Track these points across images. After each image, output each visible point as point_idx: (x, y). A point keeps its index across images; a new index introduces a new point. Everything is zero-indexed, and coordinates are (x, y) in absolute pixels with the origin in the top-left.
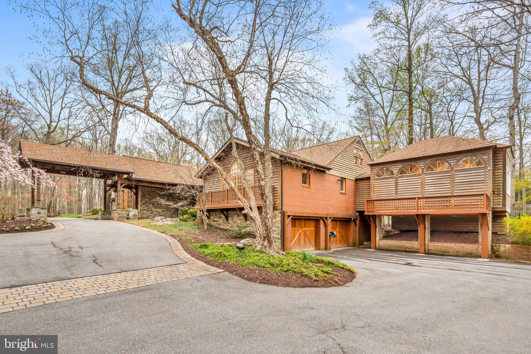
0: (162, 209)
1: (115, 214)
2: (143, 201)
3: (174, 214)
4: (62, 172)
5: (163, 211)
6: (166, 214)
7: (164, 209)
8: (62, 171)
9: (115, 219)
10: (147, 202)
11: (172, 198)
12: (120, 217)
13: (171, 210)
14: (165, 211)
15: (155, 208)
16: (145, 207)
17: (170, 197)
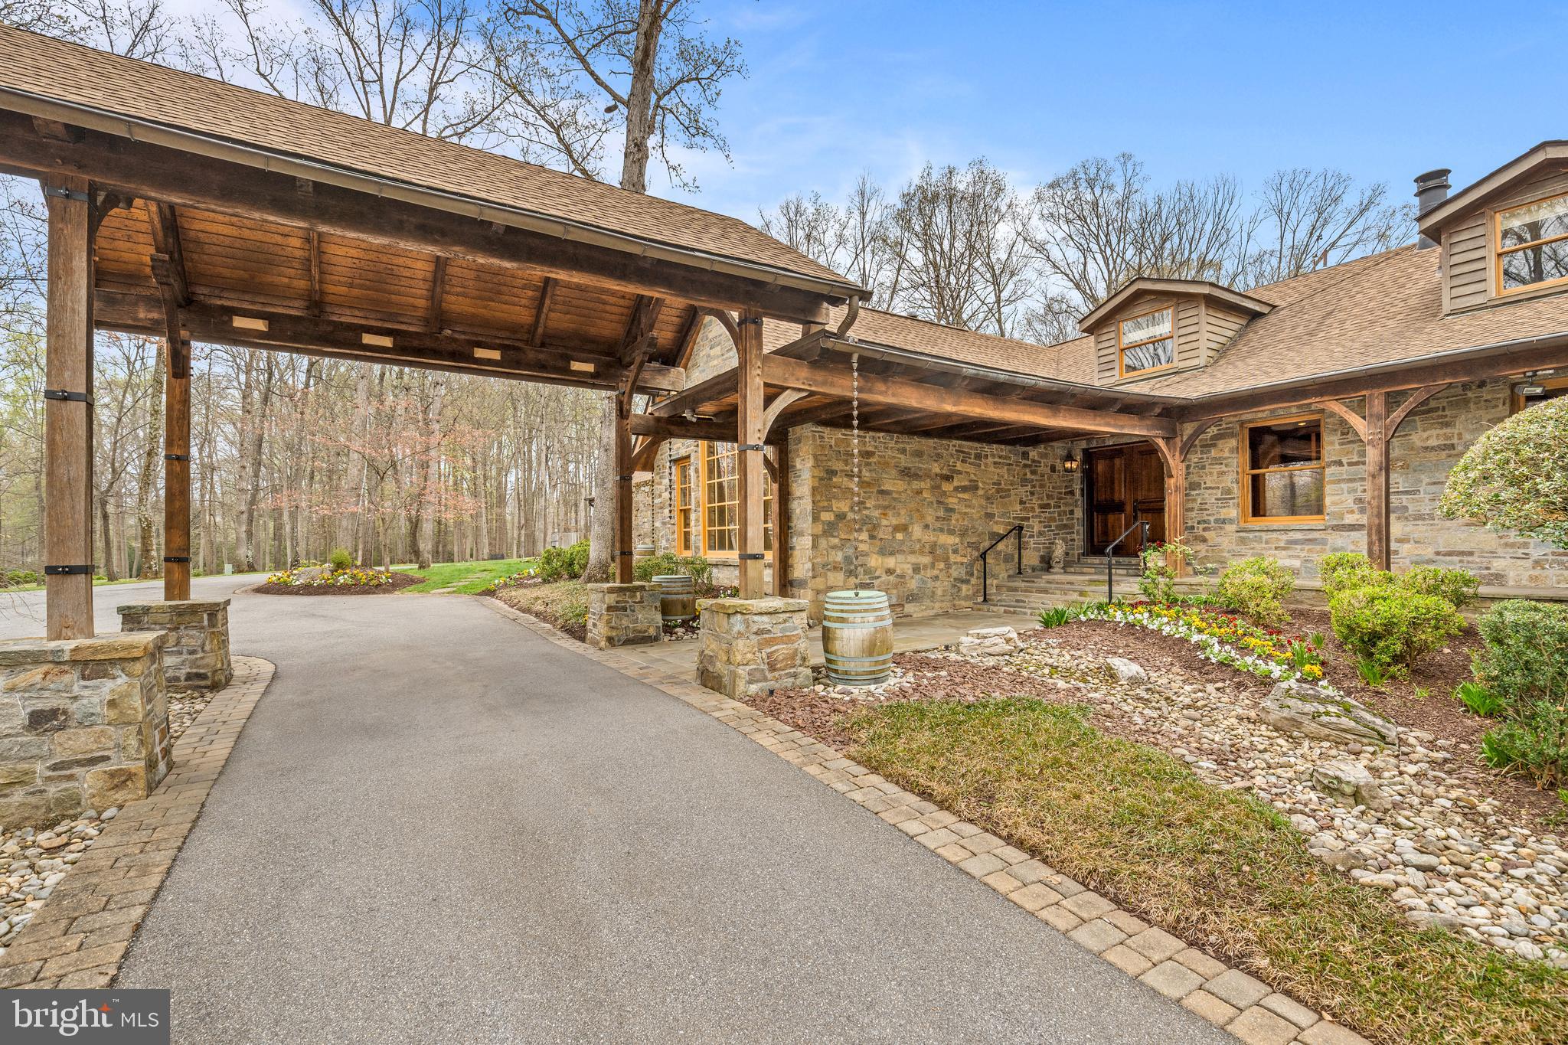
0: (913, 559)
1: (740, 644)
2: (827, 516)
3: (967, 582)
4: (368, 339)
5: (916, 569)
6: (930, 584)
7: (922, 552)
8: (370, 330)
9: (741, 686)
10: (841, 517)
11: (956, 489)
12: (772, 667)
13: (953, 558)
14: (925, 567)
15: (882, 552)
16: (834, 547)
17: (947, 487)
